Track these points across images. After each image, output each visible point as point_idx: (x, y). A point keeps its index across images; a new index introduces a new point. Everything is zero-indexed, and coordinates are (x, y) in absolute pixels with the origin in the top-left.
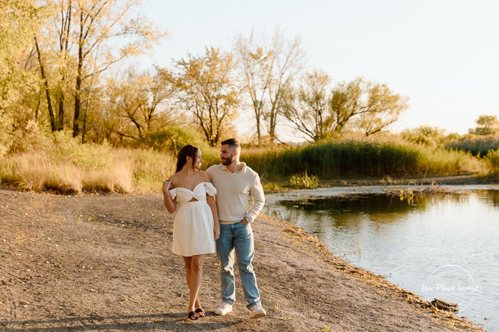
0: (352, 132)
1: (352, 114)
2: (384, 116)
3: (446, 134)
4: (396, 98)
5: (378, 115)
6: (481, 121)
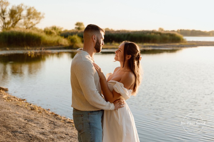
0: (20, 28)
1: (19, 19)
2: (34, 21)
3: (63, 30)
4: (40, 13)
5: (31, 20)
6: (77, 24)
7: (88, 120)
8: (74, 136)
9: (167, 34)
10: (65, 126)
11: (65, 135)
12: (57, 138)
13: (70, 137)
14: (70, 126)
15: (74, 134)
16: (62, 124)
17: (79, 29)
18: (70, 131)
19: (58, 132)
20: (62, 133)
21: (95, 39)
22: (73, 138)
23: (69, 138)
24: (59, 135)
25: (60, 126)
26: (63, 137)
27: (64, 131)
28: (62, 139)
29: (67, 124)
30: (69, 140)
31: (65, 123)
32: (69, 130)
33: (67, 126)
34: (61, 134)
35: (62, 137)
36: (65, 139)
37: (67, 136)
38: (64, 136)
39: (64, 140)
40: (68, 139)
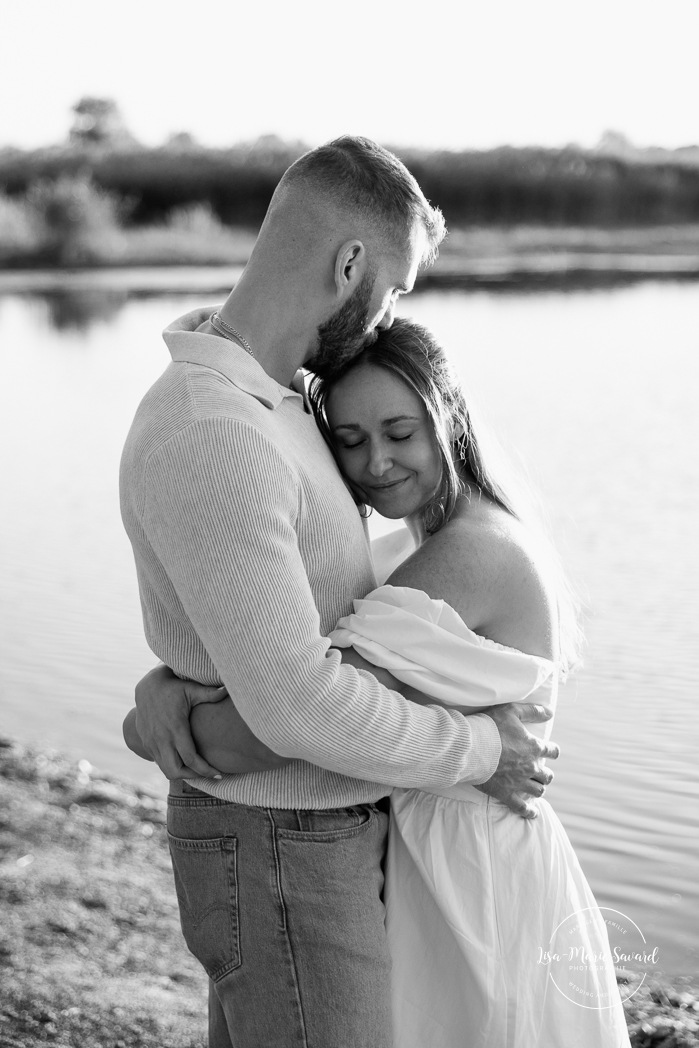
7: (271, 881)
8: (144, 912)
9: (661, 169)
10: (70, 829)
11: (85, 914)
12: (29, 939)
13: (118, 921)
14: (106, 832)
15: (144, 901)
16: (45, 817)
17: (93, 136)
18: (112, 874)
19: (32, 890)
20: (60, 889)
21: (348, 269)
22: (142, 930)
23: (113, 932)
24: (37, 911)
25: (33, 835)
26: (72, 925)
27: (71, 872)
28: (62, 945)
29: (81, 814)
30: (113, 947)
31: (66, 807)
32: (101, 865)
33: (82, 833)
34: (53, 901)
35: (63, 930)
36: (84, 940)
37: (95, 915)
38: (72, 914)
39: (83, 949)
40: (105, 943)
